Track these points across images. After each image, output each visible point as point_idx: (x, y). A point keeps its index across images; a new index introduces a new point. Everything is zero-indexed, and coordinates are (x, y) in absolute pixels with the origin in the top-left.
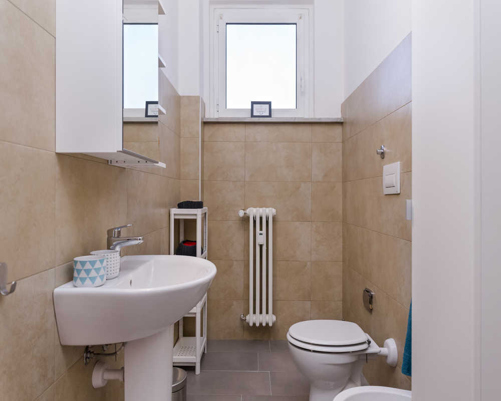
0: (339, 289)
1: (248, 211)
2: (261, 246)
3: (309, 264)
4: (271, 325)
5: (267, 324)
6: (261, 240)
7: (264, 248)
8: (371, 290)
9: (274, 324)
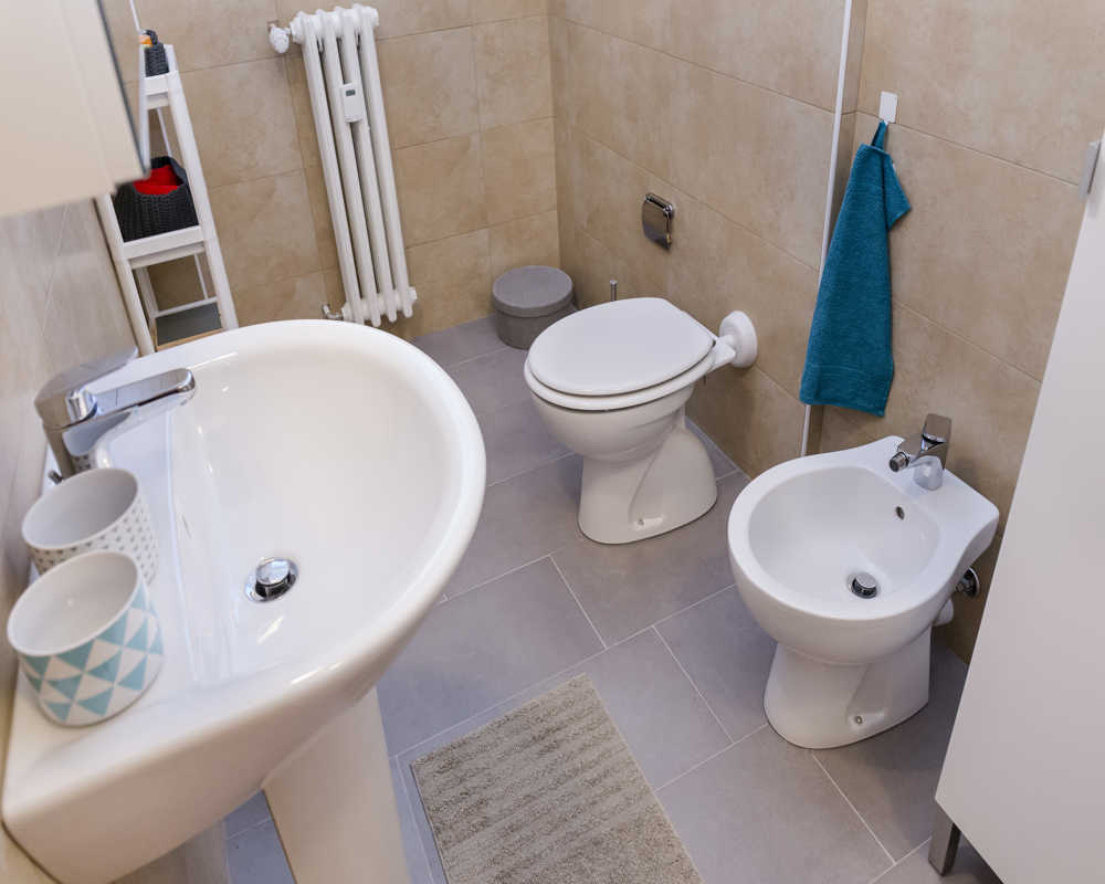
0: (546, 183)
1: (296, 26)
2: (353, 126)
3: (475, 139)
4: (408, 313)
5: (400, 313)
6: (351, 109)
7: (364, 131)
8: (667, 199)
9: (415, 306)
